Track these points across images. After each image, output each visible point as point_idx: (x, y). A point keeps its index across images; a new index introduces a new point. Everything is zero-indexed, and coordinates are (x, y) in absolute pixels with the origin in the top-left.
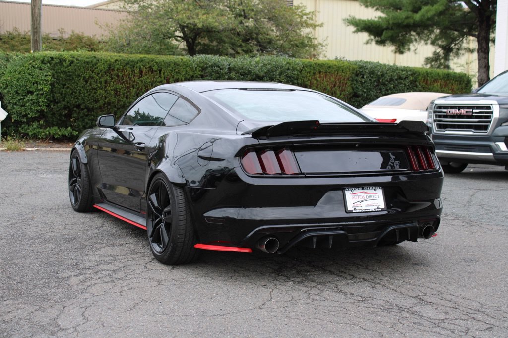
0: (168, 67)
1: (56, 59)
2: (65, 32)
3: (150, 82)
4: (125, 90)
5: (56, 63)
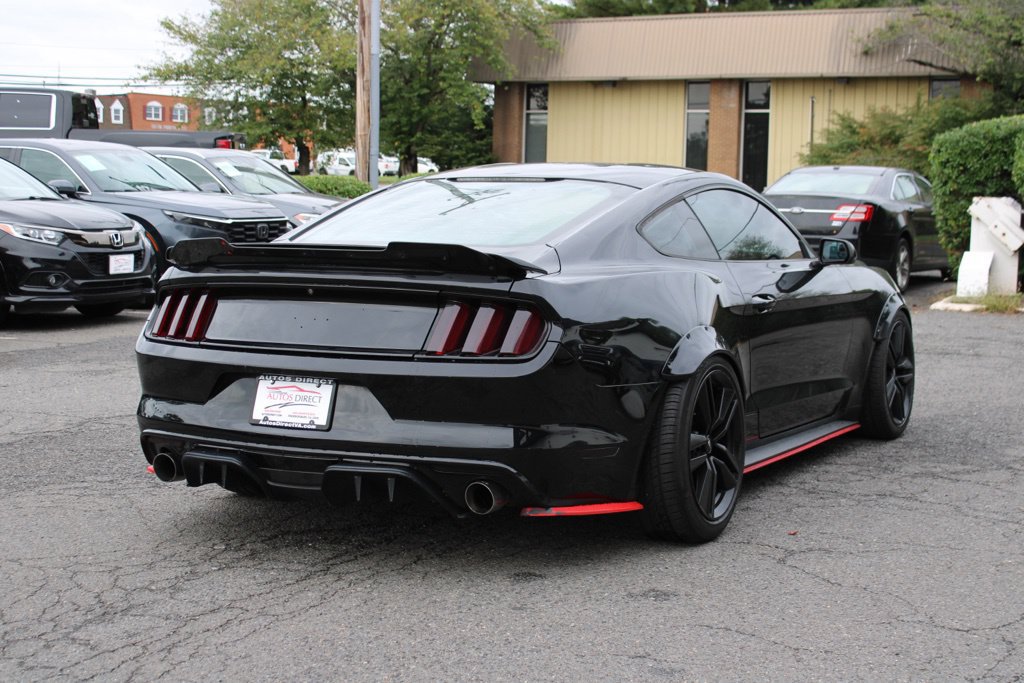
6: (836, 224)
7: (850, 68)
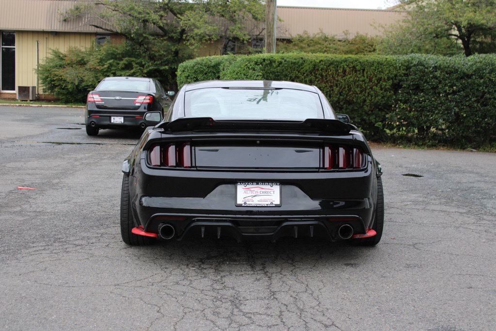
0: (371, 66)
1: (267, 60)
2: (350, 33)
3: (353, 81)
4: (328, 89)
5: (267, 64)
6: (137, 105)
7: (57, 27)
